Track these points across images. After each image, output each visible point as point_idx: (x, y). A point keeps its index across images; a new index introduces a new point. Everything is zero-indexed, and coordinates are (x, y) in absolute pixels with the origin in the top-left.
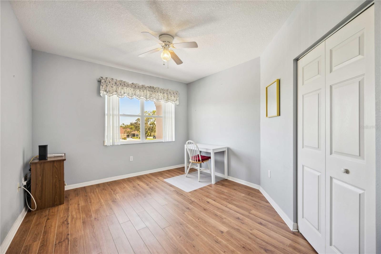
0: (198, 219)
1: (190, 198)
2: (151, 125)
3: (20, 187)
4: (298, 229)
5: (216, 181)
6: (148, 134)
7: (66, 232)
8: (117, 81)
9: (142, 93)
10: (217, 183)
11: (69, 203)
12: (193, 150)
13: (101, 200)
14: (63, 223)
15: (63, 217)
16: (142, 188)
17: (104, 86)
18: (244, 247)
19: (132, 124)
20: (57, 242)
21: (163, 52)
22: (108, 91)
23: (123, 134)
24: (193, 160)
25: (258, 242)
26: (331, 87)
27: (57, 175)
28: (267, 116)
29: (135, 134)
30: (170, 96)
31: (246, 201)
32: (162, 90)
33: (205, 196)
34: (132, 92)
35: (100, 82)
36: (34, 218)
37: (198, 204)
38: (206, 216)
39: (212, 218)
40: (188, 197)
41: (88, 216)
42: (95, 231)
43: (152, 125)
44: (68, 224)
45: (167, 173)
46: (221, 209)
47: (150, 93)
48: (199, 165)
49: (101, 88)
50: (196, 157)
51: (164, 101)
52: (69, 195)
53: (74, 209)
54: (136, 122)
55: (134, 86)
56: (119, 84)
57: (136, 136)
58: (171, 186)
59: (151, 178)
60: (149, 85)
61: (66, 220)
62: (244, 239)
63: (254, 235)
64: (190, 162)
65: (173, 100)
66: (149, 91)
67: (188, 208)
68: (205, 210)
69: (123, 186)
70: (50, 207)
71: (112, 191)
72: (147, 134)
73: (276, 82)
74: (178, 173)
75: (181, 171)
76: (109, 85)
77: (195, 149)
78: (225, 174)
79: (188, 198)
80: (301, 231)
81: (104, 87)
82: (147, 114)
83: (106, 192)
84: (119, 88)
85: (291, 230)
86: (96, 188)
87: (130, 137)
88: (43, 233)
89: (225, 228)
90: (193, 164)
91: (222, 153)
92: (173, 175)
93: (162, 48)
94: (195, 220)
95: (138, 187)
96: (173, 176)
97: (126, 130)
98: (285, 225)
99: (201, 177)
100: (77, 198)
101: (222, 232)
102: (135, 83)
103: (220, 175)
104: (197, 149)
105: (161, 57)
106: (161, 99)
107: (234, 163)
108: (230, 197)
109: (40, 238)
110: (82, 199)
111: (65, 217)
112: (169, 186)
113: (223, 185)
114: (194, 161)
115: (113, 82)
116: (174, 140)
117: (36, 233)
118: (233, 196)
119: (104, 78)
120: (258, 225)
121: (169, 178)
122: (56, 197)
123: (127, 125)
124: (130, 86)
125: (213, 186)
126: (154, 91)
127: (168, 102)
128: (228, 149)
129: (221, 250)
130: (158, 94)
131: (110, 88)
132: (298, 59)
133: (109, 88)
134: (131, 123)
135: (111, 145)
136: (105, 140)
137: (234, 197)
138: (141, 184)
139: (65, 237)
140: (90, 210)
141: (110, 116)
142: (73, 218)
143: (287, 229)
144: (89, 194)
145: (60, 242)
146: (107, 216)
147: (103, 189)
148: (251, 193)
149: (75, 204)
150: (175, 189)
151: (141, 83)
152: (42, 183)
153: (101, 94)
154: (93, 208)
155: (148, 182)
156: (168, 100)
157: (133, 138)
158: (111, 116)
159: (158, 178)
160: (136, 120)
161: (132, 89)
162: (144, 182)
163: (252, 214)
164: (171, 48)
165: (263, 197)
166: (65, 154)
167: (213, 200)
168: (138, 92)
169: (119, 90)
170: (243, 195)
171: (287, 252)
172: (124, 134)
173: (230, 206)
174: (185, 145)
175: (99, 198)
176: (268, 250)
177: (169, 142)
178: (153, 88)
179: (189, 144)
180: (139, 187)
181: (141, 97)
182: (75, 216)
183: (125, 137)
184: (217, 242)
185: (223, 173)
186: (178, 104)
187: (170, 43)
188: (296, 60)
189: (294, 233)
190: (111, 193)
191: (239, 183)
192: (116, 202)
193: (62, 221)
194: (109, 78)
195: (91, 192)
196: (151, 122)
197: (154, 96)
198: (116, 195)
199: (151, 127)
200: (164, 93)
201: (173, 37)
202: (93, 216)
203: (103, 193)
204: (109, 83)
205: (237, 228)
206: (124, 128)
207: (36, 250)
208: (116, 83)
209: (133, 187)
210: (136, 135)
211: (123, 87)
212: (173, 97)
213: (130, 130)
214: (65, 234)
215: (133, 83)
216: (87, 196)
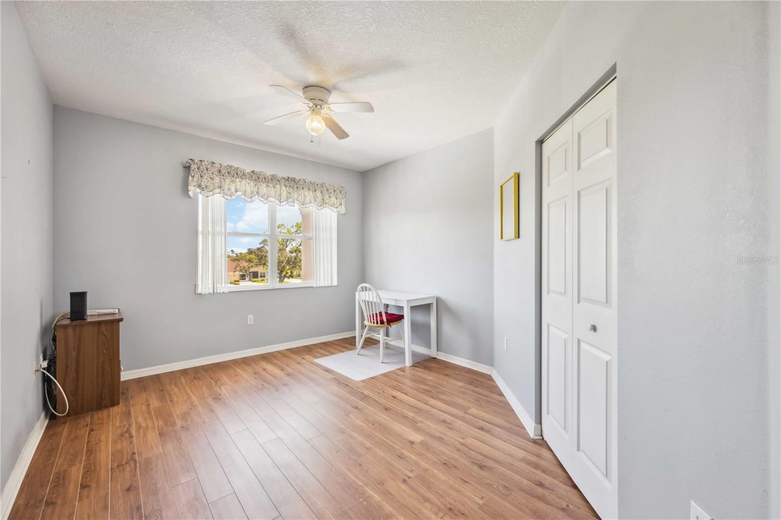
0: (371, 424)
1: (361, 390)
2: (291, 252)
3: (38, 371)
4: (542, 436)
5: (413, 361)
6: (287, 273)
7: (129, 450)
8: (221, 166)
9: (272, 191)
10: (416, 365)
11: (130, 402)
12: (371, 302)
13: (193, 396)
14: (122, 435)
15: (120, 427)
16: (271, 375)
17: (197, 176)
18: (445, 464)
19: (250, 252)
20: (115, 465)
21: (311, 118)
22: (203, 185)
23: (231, 273)
24: (371, 321)
25: (471, 456)
26: (579, 193)
27: (106, 349)
28: (502, 238)
29: (257, 272)
30: (327, 196)
31: (464, 393)
32: (312, 184)
33: (389, 387)
34: (252, 188)
35: (187, 168)
36: (64, 429)
37: (374, 400)
38: (388, 418)
39: (398, 422)
40: (357, 389)
41: (169, 424)
42: (183, 447)
43: (294, 254)
44: (131, 437)
45: (321, 348)
46: (416, 408)
47: (288, 190)
48: (382, 331)
49: (189, 181)
50: (377, 316)
51: (315, 206)
52: (128, 389)
53: (140, 412)
54: (259, 246)
55: (256, 177)
56: (227, 173)
57: (261, 277)
58: (327, 370)
59: (288, 357)
60: (285, 176)
61: (127, 430)
62: (447, 452)
63: (467, 447)
64: (366, 326)
65: (334, 204)
66: (286, 186)
67: (356, 408)
68: (386, 409)
69: (233, 371)
70: (92, 410)
71: (211, 380)
72: (285, 273)
73: (513, 178)
74: (343, 347)
75: (349, 343)
76: (207, 175)
77: (375, 300)
78: (432, 348)
79: (358, 391)
80: (545, 439)
81: (196, 179)
82: (284, 229)
83: (201, 382)
84: (227, 180)
85: (530, 436)
86: (180, 376)
87: (247, 279)
88: (86, 451)
89: (419, 436)
90: (371, 329)
91: (427, 307)
92: (334, 351)
93: (309, 111)
94: (368, 426)
95: (264, 373)
96: (333, 354)
97: (239, 263)
98: (523, 430)
99: (386, 355)
100: (144, 394)
101: (412, 443)
102: (257, 172)
103: (422, 350)
104: (379, 301)
105: (307, 127)
106: (309, 202)
107: (448, 327)
108: (436, 387)
109: (82, 460)
110: (154, 396)
111: (124, 426)
112: (322, 371)
113: (426, 368)
114: (372, 324)
115: (214, 170)
116: (335, 283)
117: (72, 452)
118: (442, 386)
119: (196, 161)
120: (478, 430)
121: (324, 358)
122: (105, 391)
123: (240, 253)
124: (248, 176)
125: (408, 370)
126: (295, 187)
127: (324, 208)
128: (438, 300)
129: (405, 469)
130: (304, 193)
131: (208, 181)
132: (543, 140)
133: (206, 182)
134: (249, 249)
135: (210, 293)
136: (199, 283)
137: (443, 389)
138: (270, 367)
139: (129, 458)
140: (172, 413)
141: (208, 235)
142: (139, 427)
143: (525, 436)
144: (168, 387)
145: (120, 465)
146: (204, 423)
147: (195, 378)
148: (475, 382)
149: (142, 404)
150: (334, 377)
151: (269, 171)
152: (78, 363)
153: (189, 192)
154: (178, 410)
155: (282, 365)
156: (323, 203)
157: (253, 281)
158: (210, 236)
159: (304, 357)
160: (260, 244)
161: (252, 183)
162: (275, 365)
163: (469, 414)
164: (324, 111)
165: (497, 387)
166: (119, 309)
167: (404, 393)
168: (263, 188)
169: (226, 184)
170: (461, 384)
171: (516, 468)
172: (235, 273)
173: (433, 402)
174: (356, 293)
175: (187, 394)
176: (485, 466)
177: (325, 287)
178: (294, 180)
179: (363, 291)
180: (266, 373)
181: (269, 199)
182: (143, 424)
183: (237, 278)
184: (402, 458)
185: (429, 346)
186: (345, 212)
187: (323, 101)
188: (540, 142)
189: (534, 442)
190: (211, 384)
191: (457, 364)
192: (220, 399)
193: (119, 432)
194: (206, 161)
195: (170, 385)
196: (292, 247)
197: (295, 197)
198: (220, 388)
199: (291, 258)
200: (315, 191)
201: (328, 91)
202: (179, 423)
203: (196, 385)
204: (205, 171)
205: (439, 436)
206: (235, 260)
207: (78, 478)
208: (220, 171)
209: (253, 374)
210: (259, 275)
211: (234, 179)
212: (333, 200)
213: (247, 264)
214: (127, 452)
215: (254, 171)
216: (163, 390)
